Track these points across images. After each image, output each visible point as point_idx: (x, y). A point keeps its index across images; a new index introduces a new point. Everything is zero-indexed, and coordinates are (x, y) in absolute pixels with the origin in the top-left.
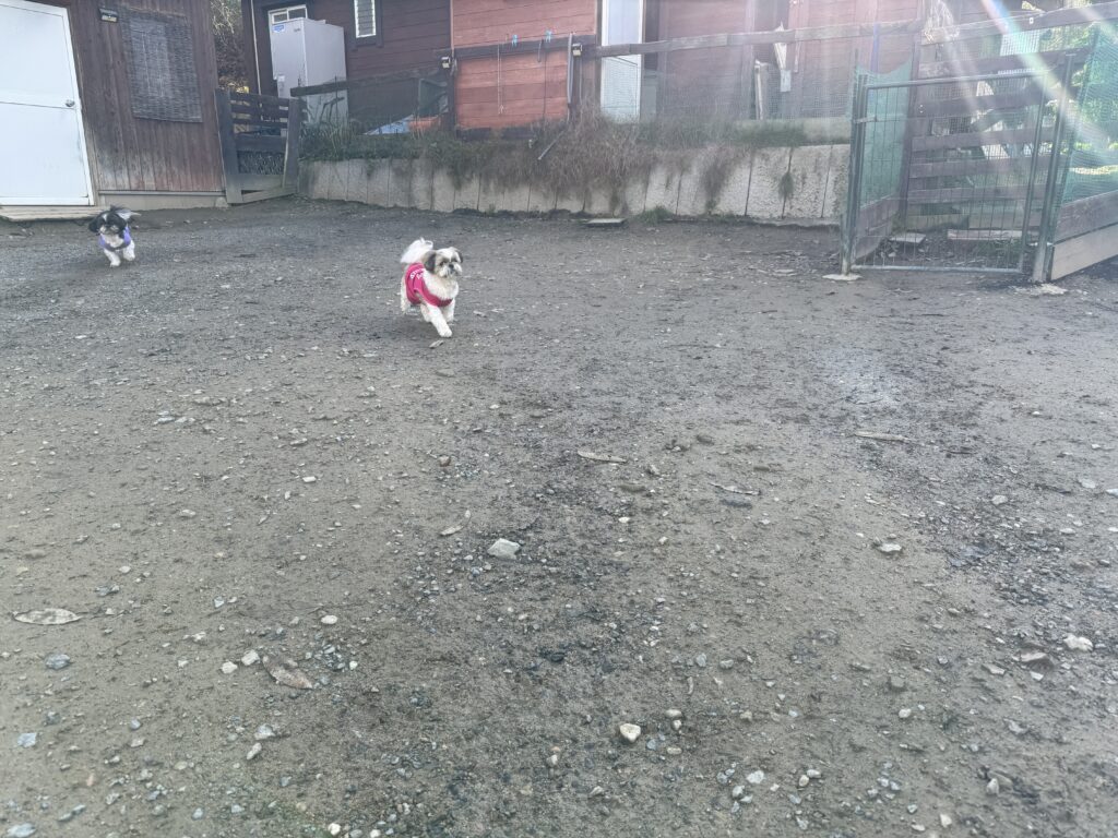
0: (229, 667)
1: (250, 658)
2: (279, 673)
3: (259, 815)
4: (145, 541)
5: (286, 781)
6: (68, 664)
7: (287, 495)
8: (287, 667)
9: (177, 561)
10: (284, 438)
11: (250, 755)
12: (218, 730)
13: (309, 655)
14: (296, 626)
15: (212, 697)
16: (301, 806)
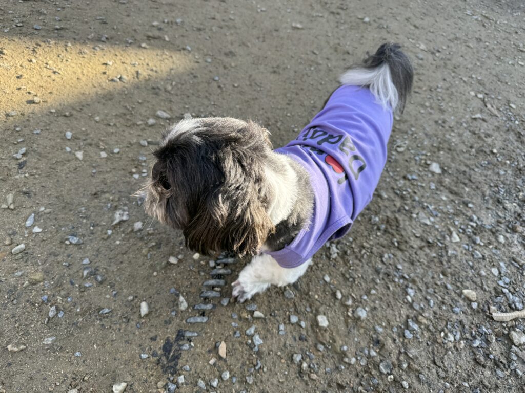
0: (473, 93)
1: (480, 96)
2: (489, 106)
3: (470, 131)
4: (452, 44)
5: (482, 131)
6: (422, 59)
7: (510, 63)
8: (492, 107)
9: (462, 56)
10: (516, 45)
11: (473, 117)
12: (464, 105)
13: (501, 109)
14: (499, 100)
15: (464, 97)
16: (485, 138)
